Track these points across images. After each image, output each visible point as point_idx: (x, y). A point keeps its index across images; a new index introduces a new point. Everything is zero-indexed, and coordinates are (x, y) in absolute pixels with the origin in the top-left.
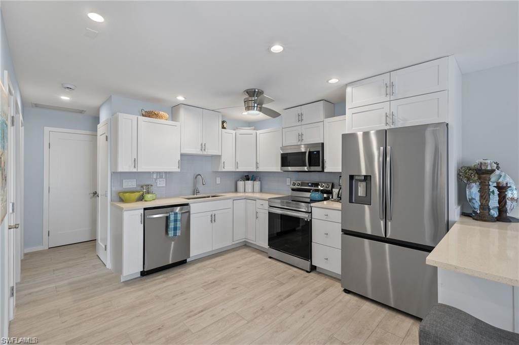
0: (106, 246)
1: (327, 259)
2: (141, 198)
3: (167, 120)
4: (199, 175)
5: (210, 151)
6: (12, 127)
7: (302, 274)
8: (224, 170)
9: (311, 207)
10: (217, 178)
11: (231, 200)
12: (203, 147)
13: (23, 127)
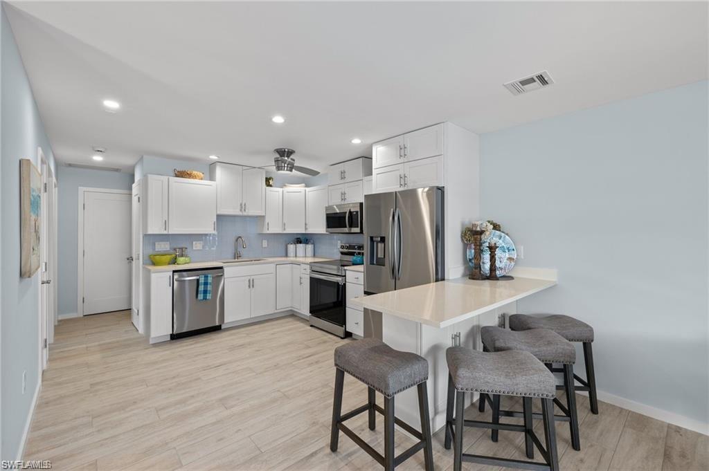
0: (138, 311)
1: (357, 324)
2: (174, 262)
3: (202, 179)
4: (240, 237)
5: (251, 212)
6: (45, 194)
7: (334, 340)
8: (268, 232)
9: (345, 270)
10: (264, 241)
11: (273, 265)
12: (243, 207)
13: (57, 189)
